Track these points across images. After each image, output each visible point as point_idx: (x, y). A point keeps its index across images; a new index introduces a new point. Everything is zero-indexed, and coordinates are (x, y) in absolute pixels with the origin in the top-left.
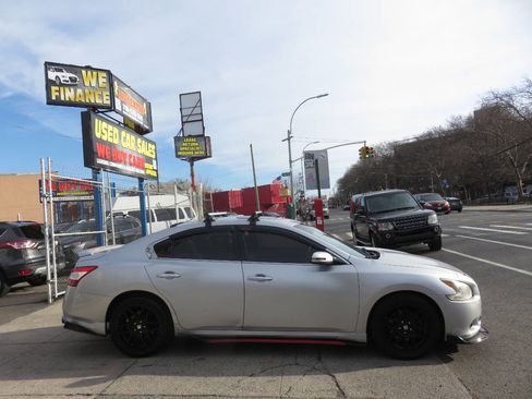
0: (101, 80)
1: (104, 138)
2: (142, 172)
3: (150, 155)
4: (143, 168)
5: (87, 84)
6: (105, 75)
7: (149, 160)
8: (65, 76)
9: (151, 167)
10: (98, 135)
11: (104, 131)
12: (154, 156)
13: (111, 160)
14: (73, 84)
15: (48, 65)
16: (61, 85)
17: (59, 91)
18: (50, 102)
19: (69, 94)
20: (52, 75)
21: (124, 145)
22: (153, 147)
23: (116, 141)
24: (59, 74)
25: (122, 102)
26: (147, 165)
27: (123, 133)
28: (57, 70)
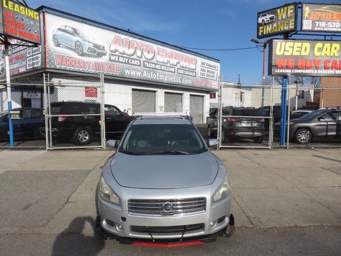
0: (290, 12)
1: (288, 54)
5: (280, 18)
6: (292, 7)
8: (267, 18)
10: (279, 53)
11: (288, 49)
13: (295, 68)
14: (271, 21)
16: (265, 25)
17: (263, 29)
18: (259, 37)
19: (268, 29)
20: (260, 20)
23: (305, 53)
24: (264, 18)
25: (314, 21)
27: (319, 45)
28: (264, 16)
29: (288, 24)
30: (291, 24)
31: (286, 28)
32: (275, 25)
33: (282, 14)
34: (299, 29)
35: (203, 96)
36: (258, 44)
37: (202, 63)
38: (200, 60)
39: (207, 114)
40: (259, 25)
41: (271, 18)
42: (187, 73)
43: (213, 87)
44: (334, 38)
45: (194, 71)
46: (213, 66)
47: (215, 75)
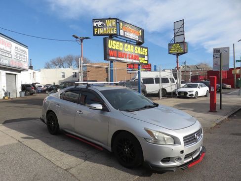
0: (114, 23)
1: (114, 48)
2: (138, 62)
3: (144, 54)
4: (138, 60)
5: (108, 26)
6: (115, 21)
7: (143, 56)
8: (100, 24)
9: (143, 59)
10: (110, 47)
11: (113, 45)
12: (146, 54)
13: (118, 57)
14: (102, 26)
15: (94, 20)
16: (98, 27)
17: (97, 30)
18: (94, 35)
19: (101, 31)
20: (95, 24)
21: (126, 50)
22: (146, 50)
23: (121, 49)
24: (97, 23)
25: (124, 31)
26: (140, 58)
27: (126, 45)
28: (97, 22)
29: (113, 30)
30: (115, 30)
31: (112, 32)
32: (105, 29)
33: (109, 23)
34: (118, 34)
35: (15, 75)
36: (77, 39)
37: (16, 48)
38: (14, 45)
39: (19, 89)
40: (94, 27)
41: (102, 25)
42: (4, 54)
43: (24, 67)
44: (130, 42)
45: (9, 53)
46: (23, 51)
47: (25, 58)
